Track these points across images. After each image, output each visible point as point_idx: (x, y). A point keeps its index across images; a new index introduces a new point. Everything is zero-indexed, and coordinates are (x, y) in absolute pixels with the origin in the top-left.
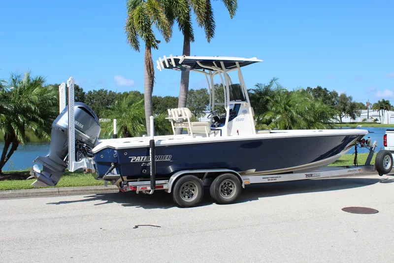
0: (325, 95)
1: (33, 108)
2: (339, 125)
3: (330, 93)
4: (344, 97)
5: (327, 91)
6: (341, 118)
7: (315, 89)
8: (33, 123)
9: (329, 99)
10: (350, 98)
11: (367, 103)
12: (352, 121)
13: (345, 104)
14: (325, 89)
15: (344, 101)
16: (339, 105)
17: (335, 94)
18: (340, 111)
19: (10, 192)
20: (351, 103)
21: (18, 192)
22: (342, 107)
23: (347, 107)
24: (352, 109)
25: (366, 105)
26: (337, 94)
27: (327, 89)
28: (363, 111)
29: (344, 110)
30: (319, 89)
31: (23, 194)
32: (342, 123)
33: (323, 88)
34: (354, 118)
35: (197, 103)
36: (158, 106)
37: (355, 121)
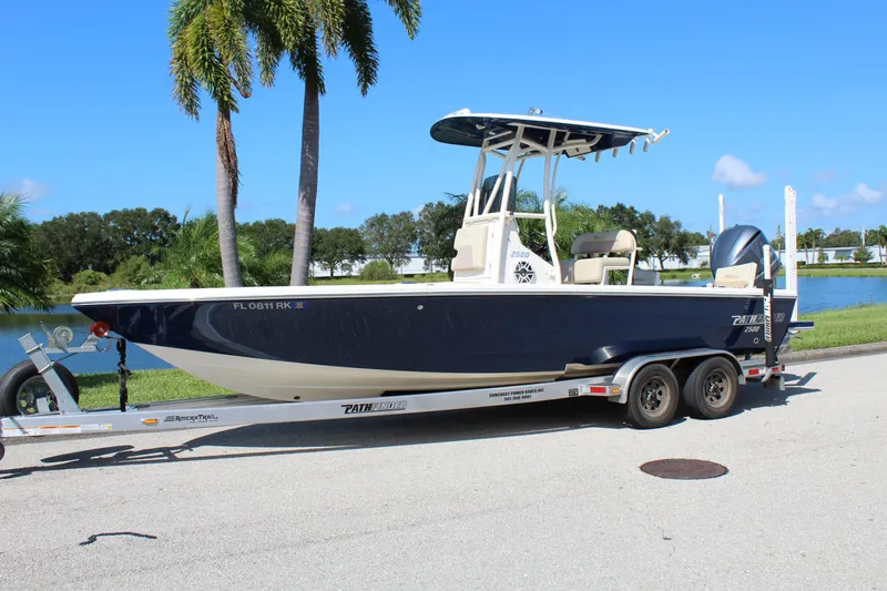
2: (661, 274)
3: (641, 216)
4: (666, 223)
5: (636, 212)
6: (661, 262)
7: (612, 208)
10: (678, 224)
11: (708, 233)
12: (682, 266)
13: (669, 236)
14: (632, 208)
15: (667, 231)
16: (656, 237)
17: (649, 218)
18: (659, 248)
20: (679, 234)
22: (663, 240)
23: (673, 242)
24: (682, 245)
25: (706, 237)
26: (654, 218)
27: (636, 209)
28: (702, 248)
29: (667, 246)
30: (621, 208)
32: (664, 271)
33: (627, 207)
34: (685, 261)
35: (393, 239)
36: (320, 247)
37: (686, 267)
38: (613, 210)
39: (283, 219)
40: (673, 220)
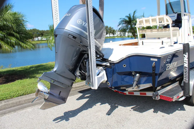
4: (110, 28)
6: (110, 35)
10: (113, 28)
12: (114, 36)
15: (111, 29)
17: (107, 27)
18: (109, 32)
20: (113, 30)
23: (112, 31)
29: (111, 32)
32: (110, 37)
34: (114, 35)
40: (112, 27)
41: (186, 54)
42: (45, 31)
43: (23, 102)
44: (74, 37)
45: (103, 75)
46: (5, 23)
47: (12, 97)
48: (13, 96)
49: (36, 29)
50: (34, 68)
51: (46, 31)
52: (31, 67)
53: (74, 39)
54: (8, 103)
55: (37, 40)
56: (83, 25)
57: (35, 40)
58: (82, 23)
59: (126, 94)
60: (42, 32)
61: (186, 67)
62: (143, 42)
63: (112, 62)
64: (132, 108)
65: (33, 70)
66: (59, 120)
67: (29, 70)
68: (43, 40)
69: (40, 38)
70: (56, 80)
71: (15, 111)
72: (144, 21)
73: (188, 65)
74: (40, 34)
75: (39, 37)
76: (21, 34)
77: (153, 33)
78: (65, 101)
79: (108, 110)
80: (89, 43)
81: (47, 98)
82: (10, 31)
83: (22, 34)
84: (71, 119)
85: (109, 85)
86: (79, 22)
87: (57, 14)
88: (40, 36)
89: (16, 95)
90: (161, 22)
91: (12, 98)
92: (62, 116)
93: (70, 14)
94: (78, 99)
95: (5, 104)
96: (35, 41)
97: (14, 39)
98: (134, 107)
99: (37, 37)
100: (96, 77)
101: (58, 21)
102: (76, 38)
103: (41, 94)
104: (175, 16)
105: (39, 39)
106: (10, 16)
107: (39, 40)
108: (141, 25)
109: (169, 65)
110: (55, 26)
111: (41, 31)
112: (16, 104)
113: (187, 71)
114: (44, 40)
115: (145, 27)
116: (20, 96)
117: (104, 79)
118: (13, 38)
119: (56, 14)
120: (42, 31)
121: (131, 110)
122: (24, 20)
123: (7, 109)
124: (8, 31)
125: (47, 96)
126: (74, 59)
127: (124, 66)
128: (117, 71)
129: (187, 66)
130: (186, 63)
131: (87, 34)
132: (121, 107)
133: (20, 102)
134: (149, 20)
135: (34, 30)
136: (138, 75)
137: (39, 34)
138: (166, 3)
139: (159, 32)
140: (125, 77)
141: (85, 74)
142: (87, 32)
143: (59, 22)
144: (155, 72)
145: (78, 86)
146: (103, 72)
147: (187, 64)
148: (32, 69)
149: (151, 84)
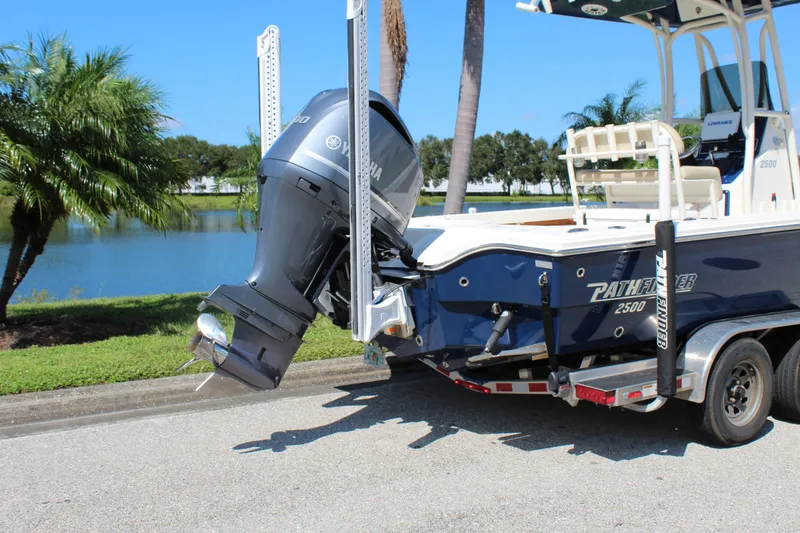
0: (527, 145)
1: (107, 132)
2: (551, 198)
3: (536, 143)
5: (530, 139)
6: (552, 187)
7: (510, 135)
8: (103, 175)
9: (534, 152)
14: (527, 135)
17: (543, 144)
19: (75, 395)
21: (98, 393)
22: (555, 166)
26: (546, 145)
27: (531, 136)
30: (517, 135)
31: (116, 400)
32: (554, 195)
33: (523, 134)
38: (510, 137)
39: (194, 135)
41: (662, 256)
42: (234, 148)
43: (139, 400)
44: (314, 187)
45: (395, 304)
46: (91, 120)
47: (102, 381)
48: (107, 378)
49: (195, 139)
50: (177, 305)
51: (242, 148)
52: (165, 302)
53: (313, 193)
54: (89, 395)
55: (192, 191)
56: (343, 153)
57: (186, 191)
58: (341, 148)
59: (489, 390)
60: (220, 153)
61: (662, 298)
62: (585, 215)
63: (426, 269)
64: (500, 439)
65: (174, 310)
66: (252, 448)
67: (157, 310)
68: (223, 191)
69: (209, 182)
70: (254, 310)
71: (111, 420)
72: (591, 141)
73: (668, 292)
74: (211, 162)
75: (204, 178)
76: (143, 162)
77: (623, 183)
78: (275, 381)
79: (421, 436)
80: (351, 206)
81: (221, 360)
82: (108, 153)
83: (148, 162)
84: (290, 449)
85: (422, 343)
86: (333, 142)
87: (274, 111)
88: (210, 173)
89: (117, 374)
90: (644, 147)
91: (102, 383)
92: (265, 441)
93: (308, 118)
94: (327, 405)
95: (81, 397)
96: (186, 194)
97: (118, 181)
98: (509, 437)
99: (199, 174)
100: (369, 307)
101: (274, 133)
102: (320, 189)
103: (204, 346)
104: (731, 122)
105: (204, 187)
106: (111, 98)
107: (205, 191)
108: (580, 152)
109: (601, 287)
110: (266, 146)
111: (215, 148)
112: (114, 405)
113: (666, 311)
114: (230, 191)
115: (594, 160)
116: (130, 379)
117: (396, 317)
118: (114, 177)
119: (269, 109)
120: (224, 148)
121: (496, 441)
122: (160, 110)
123: (85, 414)
124: (100, 149)
125: (223, 355)
126: (312, 253)
127: (464, 282)
128: (444, 298)
129: (665, 295)
130: (662, 284)
131: (348, 174)
132: (468, 432)
133: (128, 397)
134: (606, 135)
135: (186, 142)
136: (506, 314)
137: (207, 163)
138: (705, 67)
139: (644, 183)
140: (475, 324)
141: (346, 304)
142: (347, 170)
143: (278, 134)
144: (549, 304)
145: (340, 367)
146: (394, 295)
147: (665, 289)
148: (168, 307)
149: (544, 344)
